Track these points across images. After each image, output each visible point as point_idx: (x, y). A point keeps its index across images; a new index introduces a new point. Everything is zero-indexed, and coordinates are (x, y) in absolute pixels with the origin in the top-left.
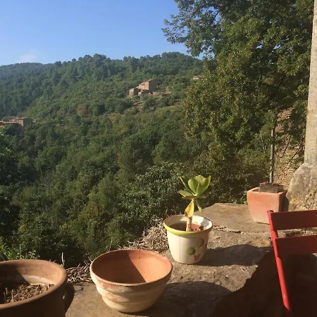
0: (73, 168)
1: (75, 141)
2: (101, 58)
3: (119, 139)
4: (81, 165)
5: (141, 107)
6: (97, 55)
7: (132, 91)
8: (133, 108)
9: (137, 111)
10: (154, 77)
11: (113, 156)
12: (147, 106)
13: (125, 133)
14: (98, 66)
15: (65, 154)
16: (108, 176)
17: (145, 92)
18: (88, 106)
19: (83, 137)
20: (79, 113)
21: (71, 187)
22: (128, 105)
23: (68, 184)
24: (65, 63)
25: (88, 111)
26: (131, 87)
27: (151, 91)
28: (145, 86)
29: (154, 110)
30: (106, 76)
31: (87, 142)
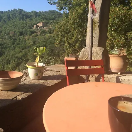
0: (8, 59)
1: (9, 47)
2: (21, 11)
3: (29, 47)
4: (12, 58)
5: (39, 34)
6: (19, 9)
7: (35, 26)
8: (35, 34)
9: (37, 35)
10: (45, 21)
11: (26, 54)
12: (41, 34)
13: (32, 45)
14: (19, 14)
15: (4, 53)
16: (24, 62)
17: (41, 27)
18: (15, 32)
19: (12, 46)
20: (11, 35)
21: (7, 67)
22: (33, 32)
23: (6, 66)
24: (4, 12)
25: (15, 34)
26: (35, 24)
27: (43, 27)
28: (41, 24)
29: (45, 35)
30: (23, 18)
31: (15, 48)
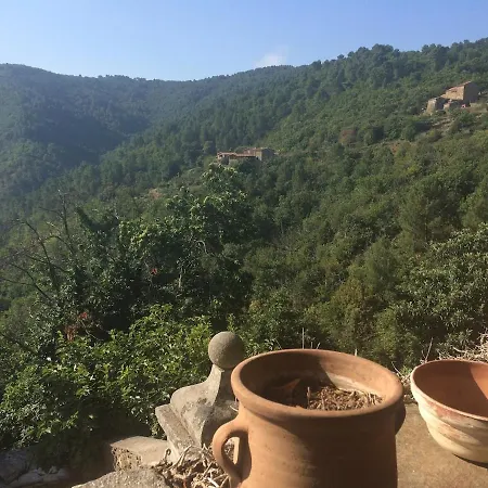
0: (328, 224)
1: (334, 184)
2: (384, 51)
3: (404, 182)
4: (340, 221)
5: (446, 130)
6: (378, 47)
7: (433, 102)
8: (432, 132)
9: (439, 137)
10: (475, 78)
11: (392, 209)
12: (457, 128)
13: (416, 174)
14: (377, 65)
15: (317, 203)
16: (380, 240)
17: (457, 103)
18: (356, 129)
19: (345, 179)
20: (342, 141)
21: (322, 254)
22: (423, 127)
23: (319, 248)
24: (327, 63)
25: (356, 136)
26: (431, 97)
27: (467, 101)
28: (456, 94)
29: (471, 134)
30: (390, 79)
31: (351, 186)
